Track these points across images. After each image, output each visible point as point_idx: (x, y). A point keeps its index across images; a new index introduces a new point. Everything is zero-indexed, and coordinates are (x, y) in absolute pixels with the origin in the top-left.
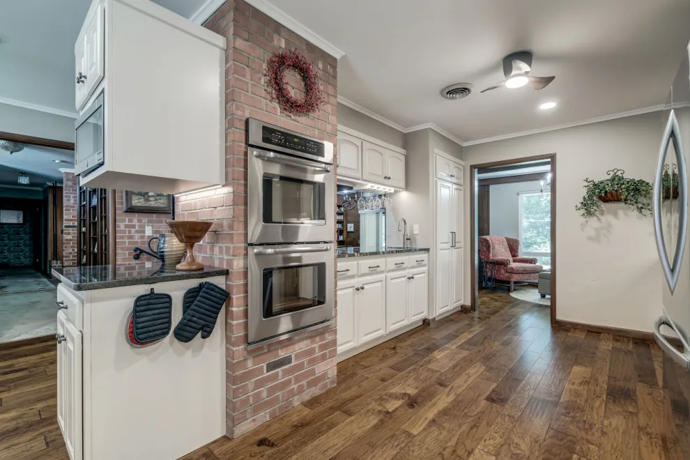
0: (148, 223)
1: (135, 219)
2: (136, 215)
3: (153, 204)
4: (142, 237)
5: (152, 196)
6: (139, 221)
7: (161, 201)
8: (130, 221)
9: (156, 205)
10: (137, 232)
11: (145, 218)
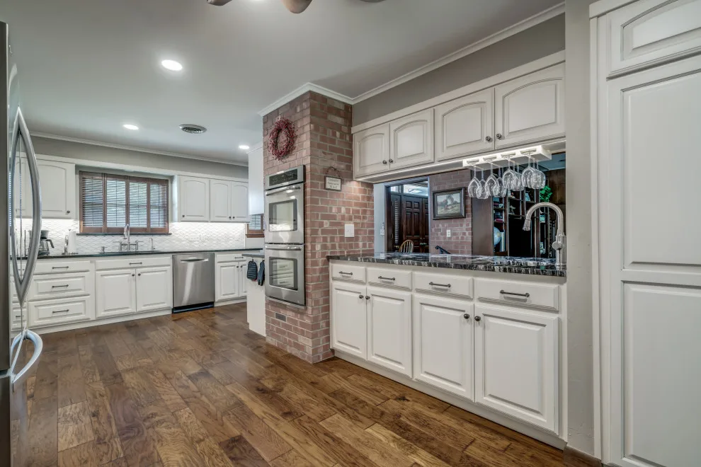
0: (449, 226)
1: (441, 225)
2: (441, 221)
3: (450, 211)
4: (445, 238)
5: (450, 205)
6: (443, 226)
7: (456, 208)
8: (438, 226)
9: (452, 212)
10: (441, 234)
11: (446, 223)
